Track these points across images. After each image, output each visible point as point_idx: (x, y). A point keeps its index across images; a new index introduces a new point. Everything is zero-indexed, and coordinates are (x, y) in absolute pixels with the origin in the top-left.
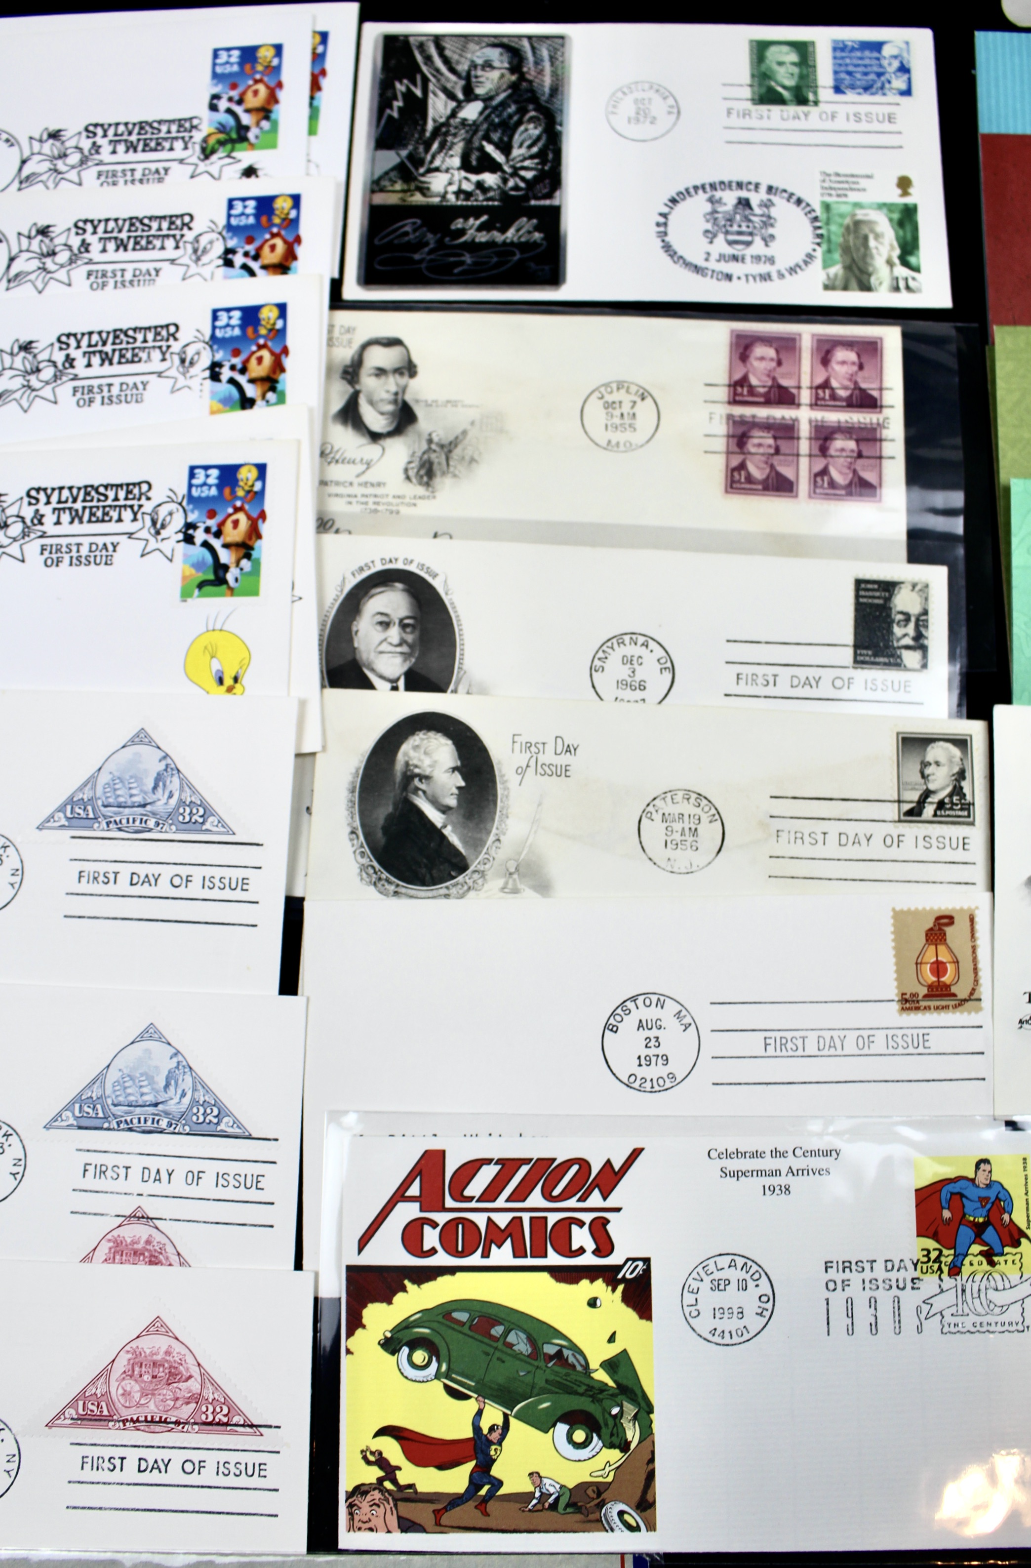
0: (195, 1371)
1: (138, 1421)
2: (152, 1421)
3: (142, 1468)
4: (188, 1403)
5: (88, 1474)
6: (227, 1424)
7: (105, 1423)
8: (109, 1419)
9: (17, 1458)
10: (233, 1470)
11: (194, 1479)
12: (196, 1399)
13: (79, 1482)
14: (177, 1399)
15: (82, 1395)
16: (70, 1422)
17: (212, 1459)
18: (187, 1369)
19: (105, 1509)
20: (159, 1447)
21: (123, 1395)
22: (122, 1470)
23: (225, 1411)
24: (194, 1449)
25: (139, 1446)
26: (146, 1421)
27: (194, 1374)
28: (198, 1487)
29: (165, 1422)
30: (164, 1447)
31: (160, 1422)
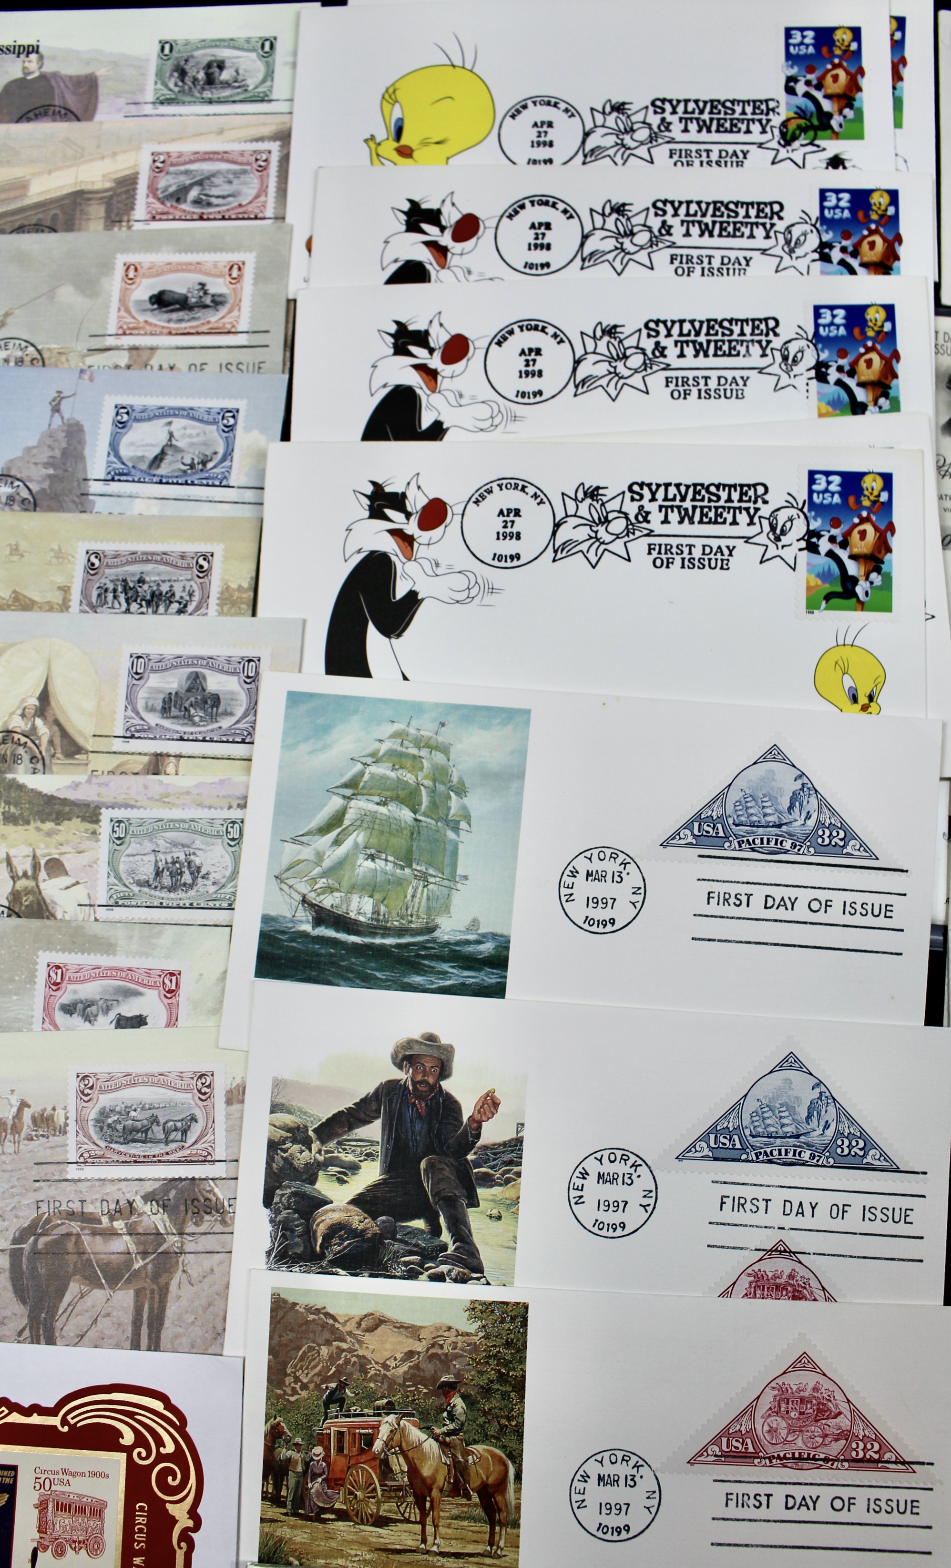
0: (844, 1407)
1: (785, 1457)
2: (801, 1458)
3: (790, 1505)
4: (836, 1440)
5: (733, 1511)
6: (878, 1461)
7: (751, 1460)
8: (755, 1455)
9: (657, 1495)
10: (884, 1506)
11: (844, 1516)
12: (845, 1435)
13: (724, 1519)
14: (826, 1436)
15: (726, 1432)
16: (713, 1458)
17: (861, 1495)
18: (836, 1406)
19: (752, 1546)
20: (806, 1484)
21: (769, 1431)
22: (768, 1507)
23: (876, 1447)
24: (844, 1485)
25: (785, 1483)
26: (794, 1458)
27: (843, 1410)
28: (848, 1524)
29: (814, 1459)
30: (812, 1484)
31: (808, 1458)
